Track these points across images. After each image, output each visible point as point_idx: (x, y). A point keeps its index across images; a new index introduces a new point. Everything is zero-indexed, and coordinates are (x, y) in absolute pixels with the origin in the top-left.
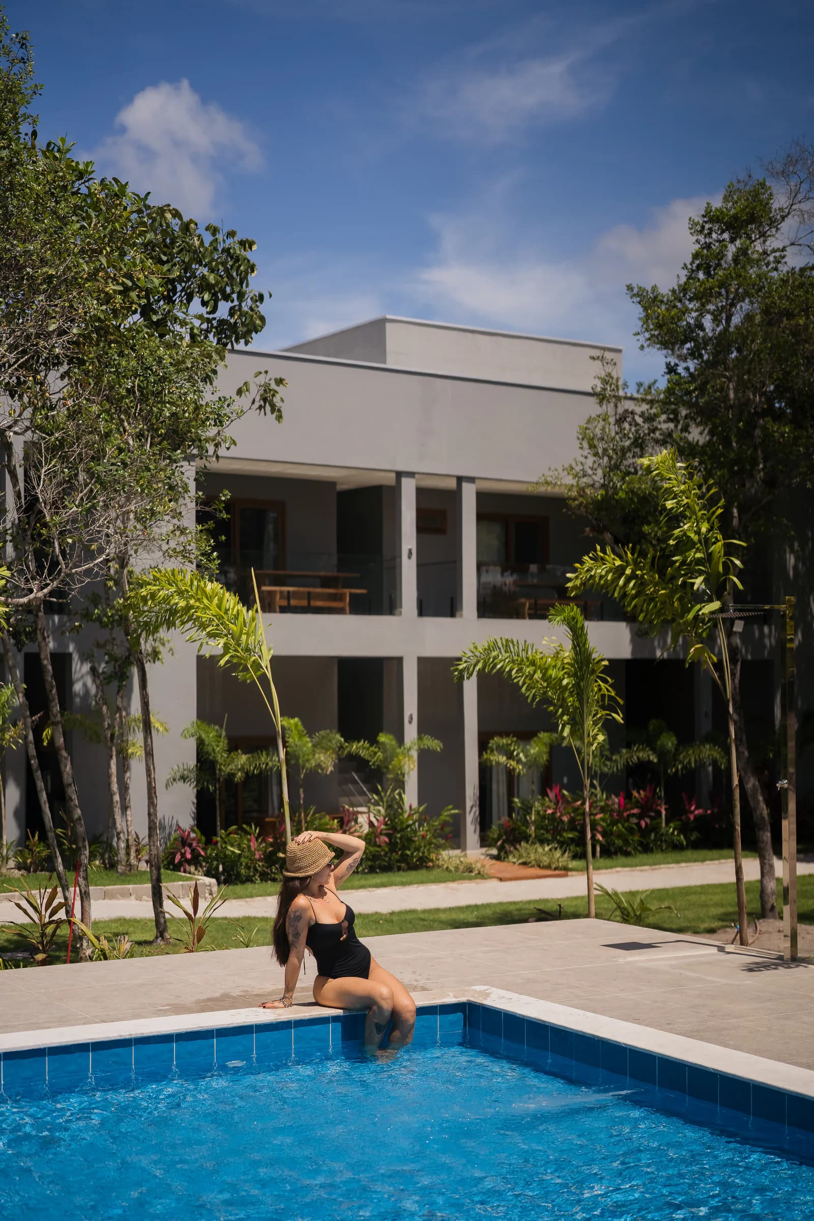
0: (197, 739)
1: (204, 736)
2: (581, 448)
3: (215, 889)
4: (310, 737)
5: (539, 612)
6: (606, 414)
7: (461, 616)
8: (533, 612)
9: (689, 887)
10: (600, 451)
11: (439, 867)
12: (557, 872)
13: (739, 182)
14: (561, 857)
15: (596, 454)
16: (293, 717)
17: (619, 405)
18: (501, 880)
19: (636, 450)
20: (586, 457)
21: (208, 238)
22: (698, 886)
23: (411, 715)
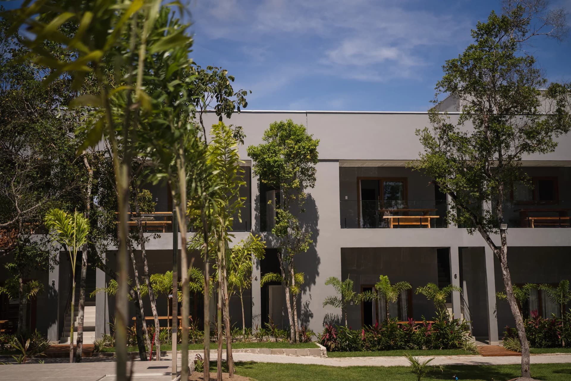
3: (325, 352)
23: (456, 274)
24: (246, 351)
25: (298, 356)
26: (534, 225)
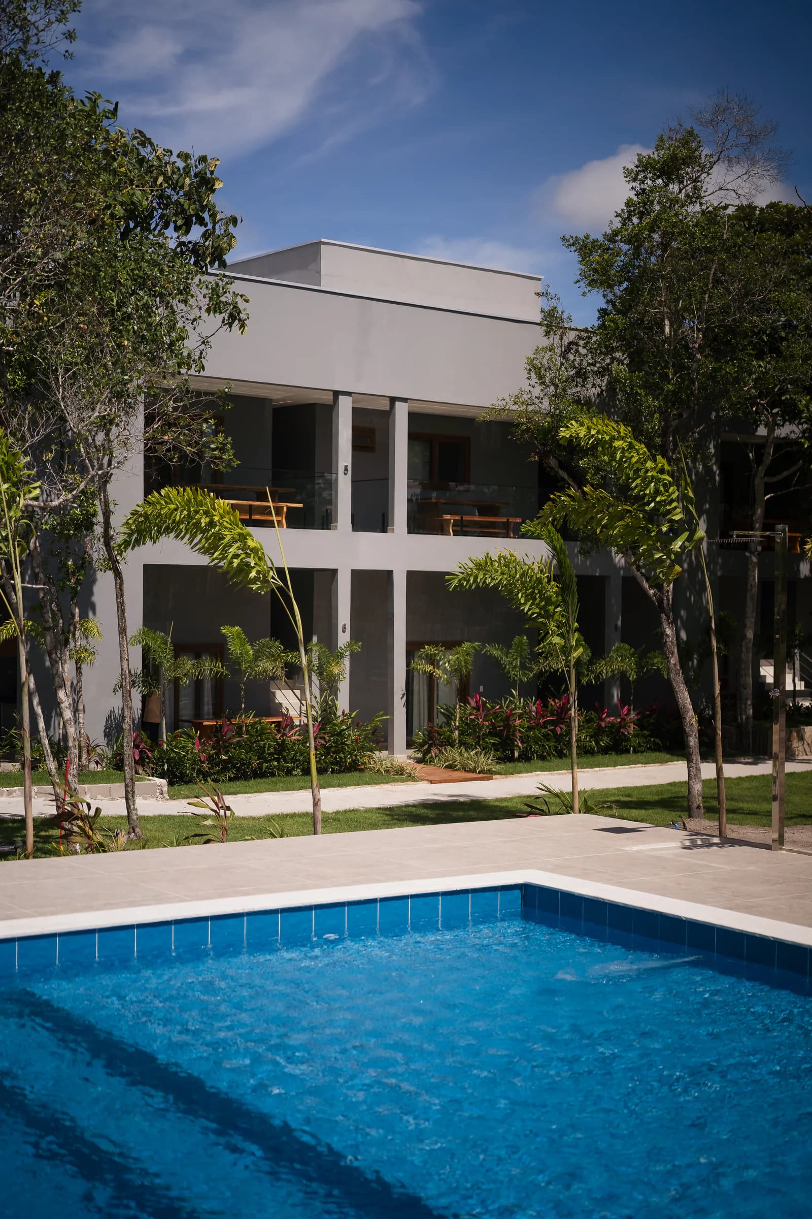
0: (143, 647)
1: (150, 643)
2: (529, 379)
3: (165, 789)
4: (251, 645)
5: (464, 529)
6: (553, 345)
7: (393, 531)
8: (459, 529)
9: (607, 790)
10: (547, 380)
11: (371, 769)
12: (481, 775)
13: (671, 130)
14: (485, 761)
15: (543, 383)
16: (234, 626)
17: (564, 338)
18: (431, 782)
19: (578, 380)
20: (533, 387)
21: (181, 164)
22: (615, 789)
23: (345, 625)
24: (10, 794)
25: (113, 799)
26: (453, 531)
